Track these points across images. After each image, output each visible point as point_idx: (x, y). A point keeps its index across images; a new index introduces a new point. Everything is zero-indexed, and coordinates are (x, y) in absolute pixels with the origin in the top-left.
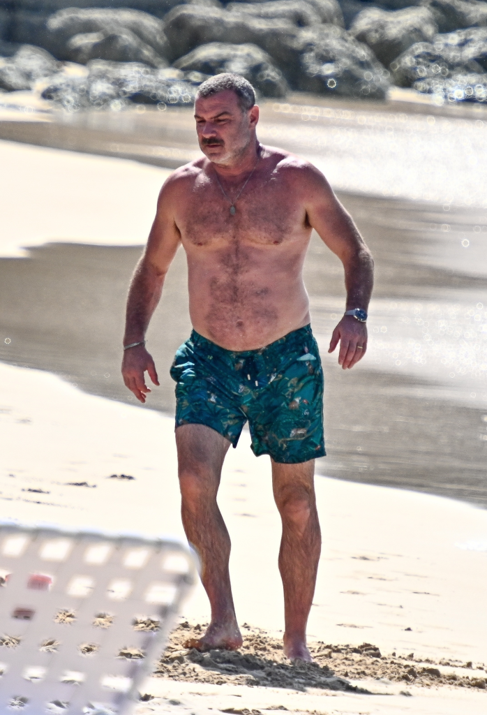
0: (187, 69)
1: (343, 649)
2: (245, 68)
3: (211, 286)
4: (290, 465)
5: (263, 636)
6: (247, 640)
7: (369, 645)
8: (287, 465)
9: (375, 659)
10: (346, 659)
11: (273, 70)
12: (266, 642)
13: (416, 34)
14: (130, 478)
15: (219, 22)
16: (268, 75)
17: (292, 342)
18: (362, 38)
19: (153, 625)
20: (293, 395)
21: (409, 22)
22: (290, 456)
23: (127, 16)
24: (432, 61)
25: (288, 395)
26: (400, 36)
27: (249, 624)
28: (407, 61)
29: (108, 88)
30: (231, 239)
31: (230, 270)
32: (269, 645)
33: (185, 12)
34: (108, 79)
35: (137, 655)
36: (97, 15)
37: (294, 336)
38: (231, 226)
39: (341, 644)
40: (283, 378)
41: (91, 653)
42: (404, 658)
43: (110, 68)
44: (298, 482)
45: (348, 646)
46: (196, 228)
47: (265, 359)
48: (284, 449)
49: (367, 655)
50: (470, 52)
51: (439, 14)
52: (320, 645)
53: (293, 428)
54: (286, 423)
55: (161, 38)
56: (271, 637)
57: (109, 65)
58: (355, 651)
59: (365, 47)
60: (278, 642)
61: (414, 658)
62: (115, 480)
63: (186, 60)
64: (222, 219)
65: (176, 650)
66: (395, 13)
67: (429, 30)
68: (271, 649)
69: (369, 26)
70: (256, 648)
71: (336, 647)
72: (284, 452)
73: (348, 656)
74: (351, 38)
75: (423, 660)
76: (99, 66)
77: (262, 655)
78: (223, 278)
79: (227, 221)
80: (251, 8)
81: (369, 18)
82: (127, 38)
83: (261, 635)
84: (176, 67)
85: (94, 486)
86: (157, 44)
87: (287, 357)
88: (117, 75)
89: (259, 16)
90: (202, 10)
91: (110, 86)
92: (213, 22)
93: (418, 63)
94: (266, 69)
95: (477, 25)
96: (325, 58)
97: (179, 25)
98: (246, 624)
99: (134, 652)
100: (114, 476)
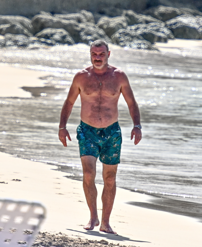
0: (40, 37)
1: (94, 242)
2: (60, 37)
3: (92, 107)
4: (112, 166)
5: (66, 237)
6: (61, 238)
7: (104, 240)
8: (111, 165)
9: (106, 245)
10: (96, 245)
11: (70, 38)
12: (68, 239)
13: (120, 25)
14: (20, 180)
15: (51, 20)
16: (68, 39)
17: (114, 126)
18: (101, 27)
19: (28, 233)
20: (115, 143)
21: (118, 22)
22: (112, 163)
23: (19, 18)
24: (126, 35)
25: (113, 143)
26: (114, 26)
27: (61, 232)
28: (117, 35)
29: (12, 43)
30: (99, 93)
31: (98, 103)
32: (69, 240)
33: (39, 17)
34: (12, 40)
35: (22, 243)
36: (8, 18)
37: (115, 124)
38: (99, 89)
39: (94, 240)
40: (112, 137)
41: (6, 242)
42: (116, 245)
43: (13, 36)
44: (113, 171)
45: (96, 240)
46: (88, 89)
47: (106, 131)
48: (110, 160)
49: (103, 244)
50: (139, 32)
51: (128, 19)
52: (86, 240)
53: (114, 153)
54: (112, 152)
55: (31, 26)
56: (69, 237)
57: (12, 35)
58: (99, 242)
59: (102, 30)
60: (71, 239)
61: (119, 245)
62: (14, 181)
63: (39, 34)
64: (97, 87)
65: (36, 241)
66: (113, 18)
67: (125, 24)
68: (69, 242)
69: (103, 23)
70: (64, 241)
71: (92, 241)
72: (110, 161)
73: (96, 244)
74: (97, 27)
75: (122, 246)
76: (9, 36)
77: (66, 243)
78: (96, 105)
79: (98, 87)
80: (62, 16)
81: (103, 20)
82: (19, 26)
83: (66, 236)
84: (36, 37)
85: (7, 183)
86: (29, 28)
87: (113, 131)
88: (15, 39)
89: (65, 19)
90: (45, 16)
91: (13, 43)
92: (49, 20)
93: (121, 36)
94: (67, 37)
95: (141, 23)
96: (88, 34)
97: (37, 21)
98: (60, 232)
99: (21, 242)
100: (14, 180)
